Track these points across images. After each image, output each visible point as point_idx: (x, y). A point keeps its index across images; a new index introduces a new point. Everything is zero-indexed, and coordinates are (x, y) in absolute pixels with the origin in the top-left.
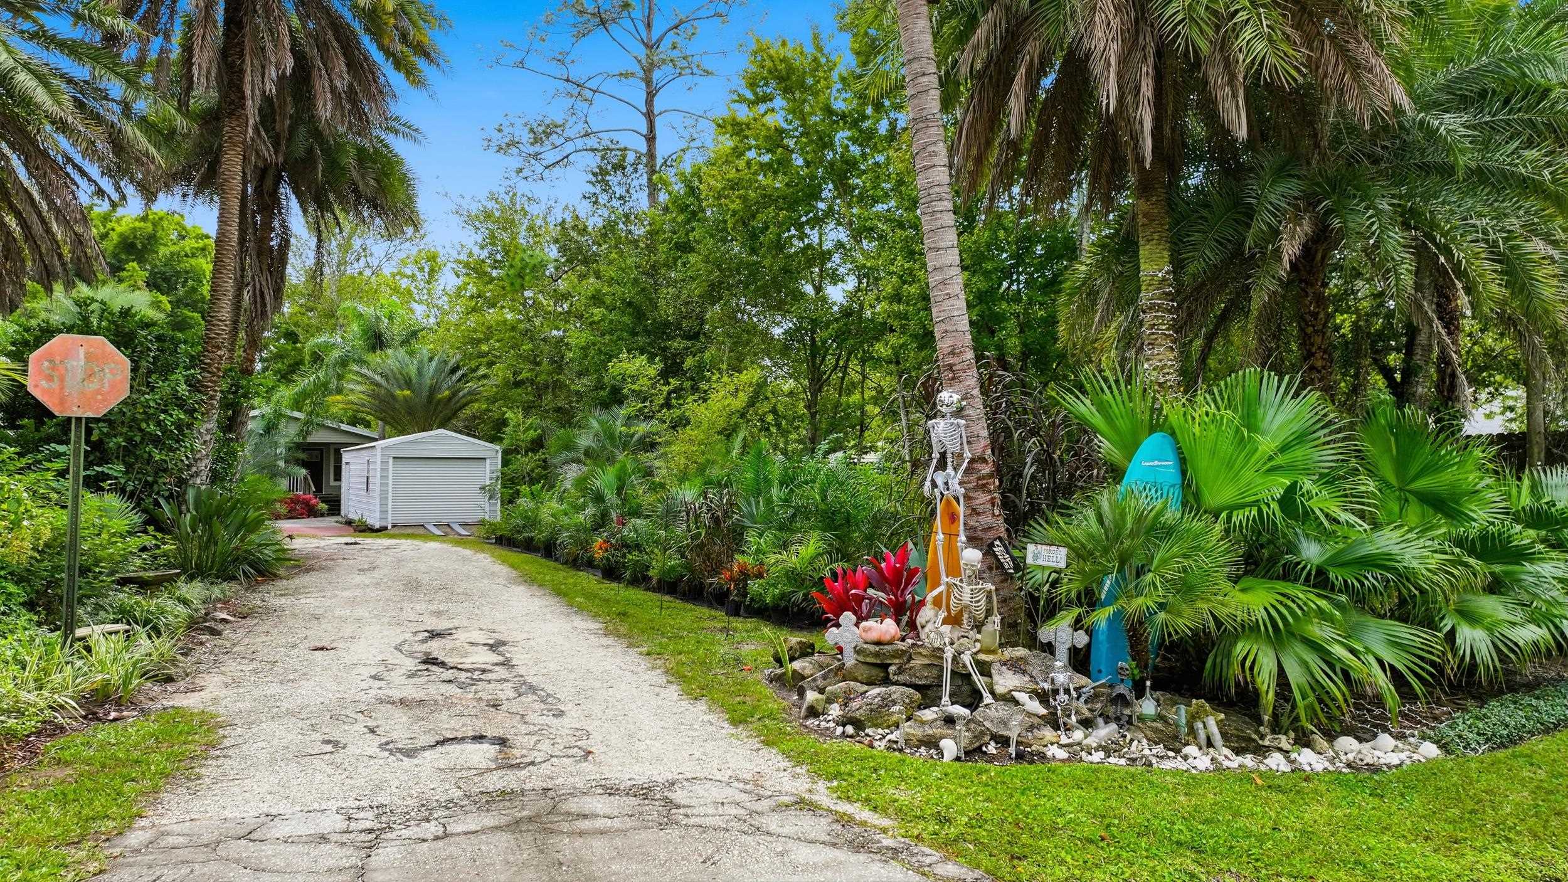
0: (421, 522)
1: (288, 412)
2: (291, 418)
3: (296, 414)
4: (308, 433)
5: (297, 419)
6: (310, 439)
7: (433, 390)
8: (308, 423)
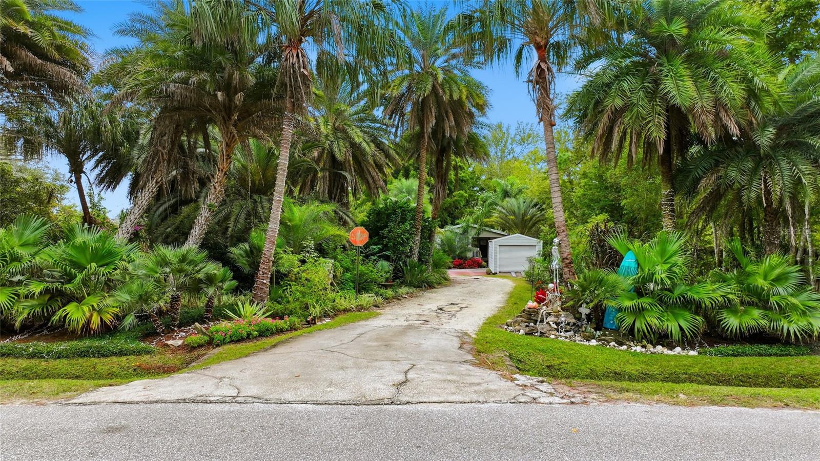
0: (510, 271)
1: (472, 225)
2: (472, 227)
3: (475, 226)
4: (479, 234)
5: (476, 228)
6: (480, 236)
7: (524, 215)
8: (479, 229)
